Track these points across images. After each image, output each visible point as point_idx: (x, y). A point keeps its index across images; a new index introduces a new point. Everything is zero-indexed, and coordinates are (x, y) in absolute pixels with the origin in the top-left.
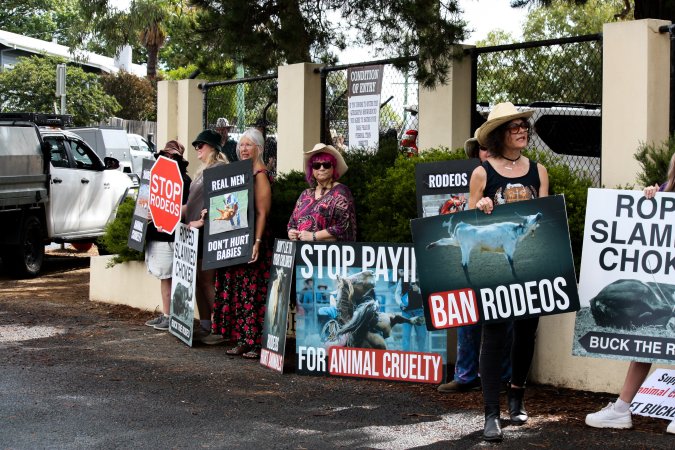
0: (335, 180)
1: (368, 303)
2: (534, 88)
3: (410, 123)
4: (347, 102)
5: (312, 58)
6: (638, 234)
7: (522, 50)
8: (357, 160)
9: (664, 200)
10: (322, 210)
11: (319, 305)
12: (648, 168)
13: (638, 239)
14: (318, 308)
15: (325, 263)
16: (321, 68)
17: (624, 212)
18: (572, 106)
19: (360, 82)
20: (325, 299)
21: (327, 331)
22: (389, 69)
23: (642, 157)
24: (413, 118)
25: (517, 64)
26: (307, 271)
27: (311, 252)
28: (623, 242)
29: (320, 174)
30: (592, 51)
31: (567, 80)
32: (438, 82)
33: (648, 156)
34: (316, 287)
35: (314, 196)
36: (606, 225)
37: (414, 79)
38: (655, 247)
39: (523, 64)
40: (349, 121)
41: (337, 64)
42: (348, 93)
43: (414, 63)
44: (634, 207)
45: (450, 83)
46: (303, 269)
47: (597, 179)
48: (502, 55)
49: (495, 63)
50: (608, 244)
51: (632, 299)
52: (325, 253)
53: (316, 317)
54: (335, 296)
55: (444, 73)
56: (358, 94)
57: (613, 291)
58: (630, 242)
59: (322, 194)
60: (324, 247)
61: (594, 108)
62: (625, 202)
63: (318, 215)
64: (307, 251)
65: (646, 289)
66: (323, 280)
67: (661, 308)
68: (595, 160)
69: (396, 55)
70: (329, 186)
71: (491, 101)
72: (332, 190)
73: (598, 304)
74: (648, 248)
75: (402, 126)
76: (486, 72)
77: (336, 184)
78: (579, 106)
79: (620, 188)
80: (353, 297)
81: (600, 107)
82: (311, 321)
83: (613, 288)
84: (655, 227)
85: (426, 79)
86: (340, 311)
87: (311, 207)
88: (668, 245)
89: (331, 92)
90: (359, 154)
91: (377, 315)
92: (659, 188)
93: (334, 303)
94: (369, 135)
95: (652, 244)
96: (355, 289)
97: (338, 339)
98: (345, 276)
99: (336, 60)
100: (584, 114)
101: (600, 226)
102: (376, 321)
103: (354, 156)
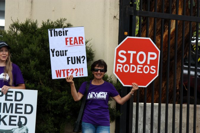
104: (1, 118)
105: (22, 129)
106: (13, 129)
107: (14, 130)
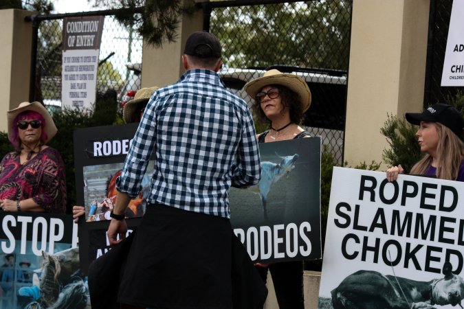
0: (43, 143)
1: (76, 284)
2: (273, 50)
3: (132, 82)
4: (61, 56)
5: (24, 4)
6: (379, 221)
7: (262, 6)
8: (70, 123)
9: (406, 183)
10: (29, 175)
12: (397, 145)
13: (379, 226)
14: (18, 288)
15: (29, 238)
16: (33, 16)
17: (367, 194)
18: (315, 72)
19: (76, 34)
20: (27, 278)
22: (109, 21)
23: (389, 132)
24: (136, 77)
25: (256, 21)
26: (8, 245)
27: (14, 224)
28: (364, 229)
29: (27, 134)
30: (340, 10)
31: (311, 42)
32: (165, 39)
33: (396, 131)
34: (17, 264)
35: (19, 160)
36: (349, 208)
37: (137, 34)
38: (396, 237)
39: (262, 22)
40: (63, 78)
41: (52, 12)
42: (63, 46)
43: (139, 16)
44: (377, 190)
45: (179, 41)
46: (4, 244)
47: (339, 154)
48: (240, 11)
49: (232, 20)
50: (350, 230)
51: (373, 293)
52: (30, 226)
53: (16, 299)
54: (39, 275)
55: (172, 28)
56: (75, 48)
57: (354, 283)
58: (372, 230)
59: (29, 158)
60: (29, 219)
61: (340, 74)
62: (368, 184)
63: (24, 182)
64: (9, 223)
65: (386, 283)
66: (25, 256)
67: (399, 305)
68: (338, 133)
69: (118, 6)
70: (37, 150)
71: (225, 63)
72: (40, 155)
73: (339, 295)
74: (389, 237)
75: (122, 87)
76: (220, 30)
77: (44, 147)
78: (322, 72)
79: (364, 167)
80: (59, 277)
81: (347, 74)
82: (10, 303)
83: (354, 279)
84: (396, 213)
85: (151, 35)
86: (44, 292)
87: (17, 173)
88: (408, 235)
89: (44, 44)
90: (73, 116)
92: (402, 169)
93: (36, 282)
94: (85, 95)
95: (393, 233)
96: (62, 268)
98: (51, 252)
99: (51, 7)
100: (328, 82)
101: (343, 209)
103: (67, 118)
104: (410, 251)
105: (452, 282)
106: (432, 282)
107: (434, 283)
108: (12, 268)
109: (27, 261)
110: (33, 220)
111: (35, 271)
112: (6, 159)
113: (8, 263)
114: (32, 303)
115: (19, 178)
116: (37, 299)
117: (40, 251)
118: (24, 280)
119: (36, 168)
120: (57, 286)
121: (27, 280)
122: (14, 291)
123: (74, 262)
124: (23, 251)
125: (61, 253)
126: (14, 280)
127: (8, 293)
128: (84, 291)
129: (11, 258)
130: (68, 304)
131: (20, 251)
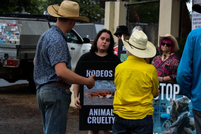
1: (185, 113)
10: (166, 66)
11: (161, 113)
14: (161, 114)
15: (165, 93)
20: (164, 110)
21: (165, 126)
34: (160, 104)
35: (161, 59)
52: (165, 87)
53: (160, 119)
54: (169, 109)
60: (165, 85)
63: (164, 69)
66: (163, 100)
72: (171, 57)
80: (177, 109)
82: (157, 120)
86: (171, 116)
87: (160, 65)
91: (189, 119)
93: (168, 112)
96: (179, 106)
97: (170, 130)
98: (174, 99)
102: (189, 122)
108: (158, 106)
109: (164, 103)
110: (166, 85)
111: (168, 107)
112: (155, 59)
113: (156, 104)
114: (167, 121)
115: (162, 67)
116: (169, 119)
117: (170, 99)
118: (163, 111)
119: (170, 63)
120: (177, 114)
121: (164, 111)
122: (159, 115)
123: (184, 103)
124: (162, 98)
125: (178, 99)
126: (159, 111)
127: (157, 116)
128: (188, 116)
129: (157, 101)
130: (181, 121)
131: (161, 98)
